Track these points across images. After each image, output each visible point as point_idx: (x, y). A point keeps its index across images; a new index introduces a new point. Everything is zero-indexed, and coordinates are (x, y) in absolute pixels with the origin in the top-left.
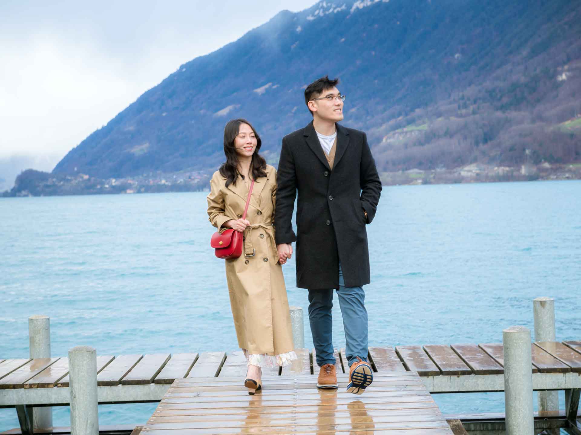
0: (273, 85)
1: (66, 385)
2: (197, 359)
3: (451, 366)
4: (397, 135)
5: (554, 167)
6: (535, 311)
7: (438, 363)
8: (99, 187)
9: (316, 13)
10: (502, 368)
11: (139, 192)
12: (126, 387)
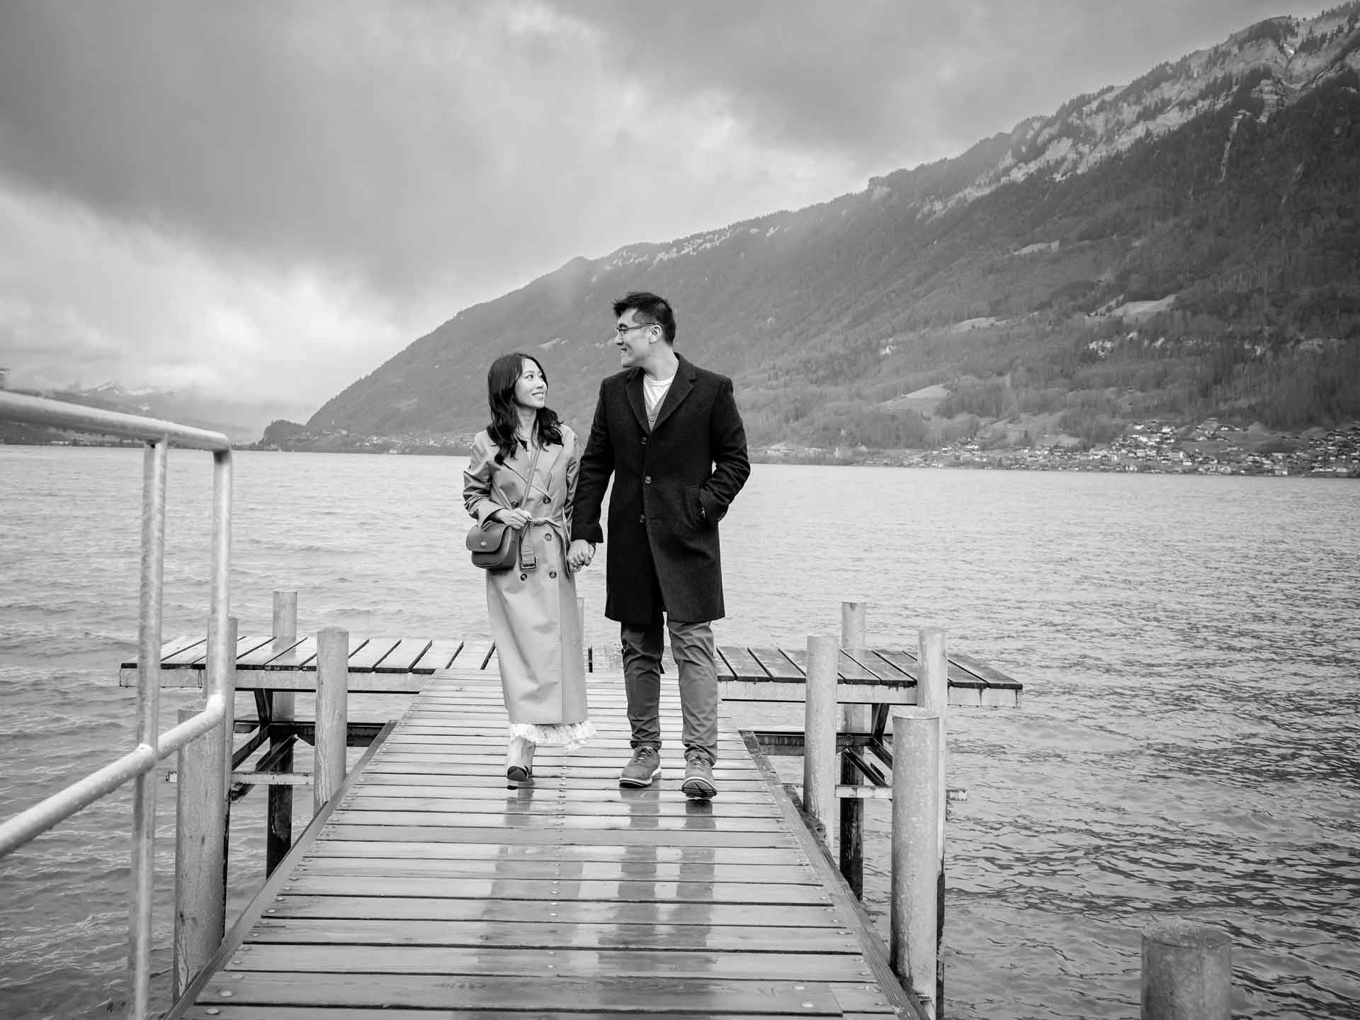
0: (562, 340)
1: (313, 669)
2: (461, 648)
3: (747, 671)
5: (872, 451)
6: (844, 614)
7: (733, 667)
8: (358, 444)
9: (615, 262)
10: (803, 677)
11: (403, 453)
12: (380, 675)
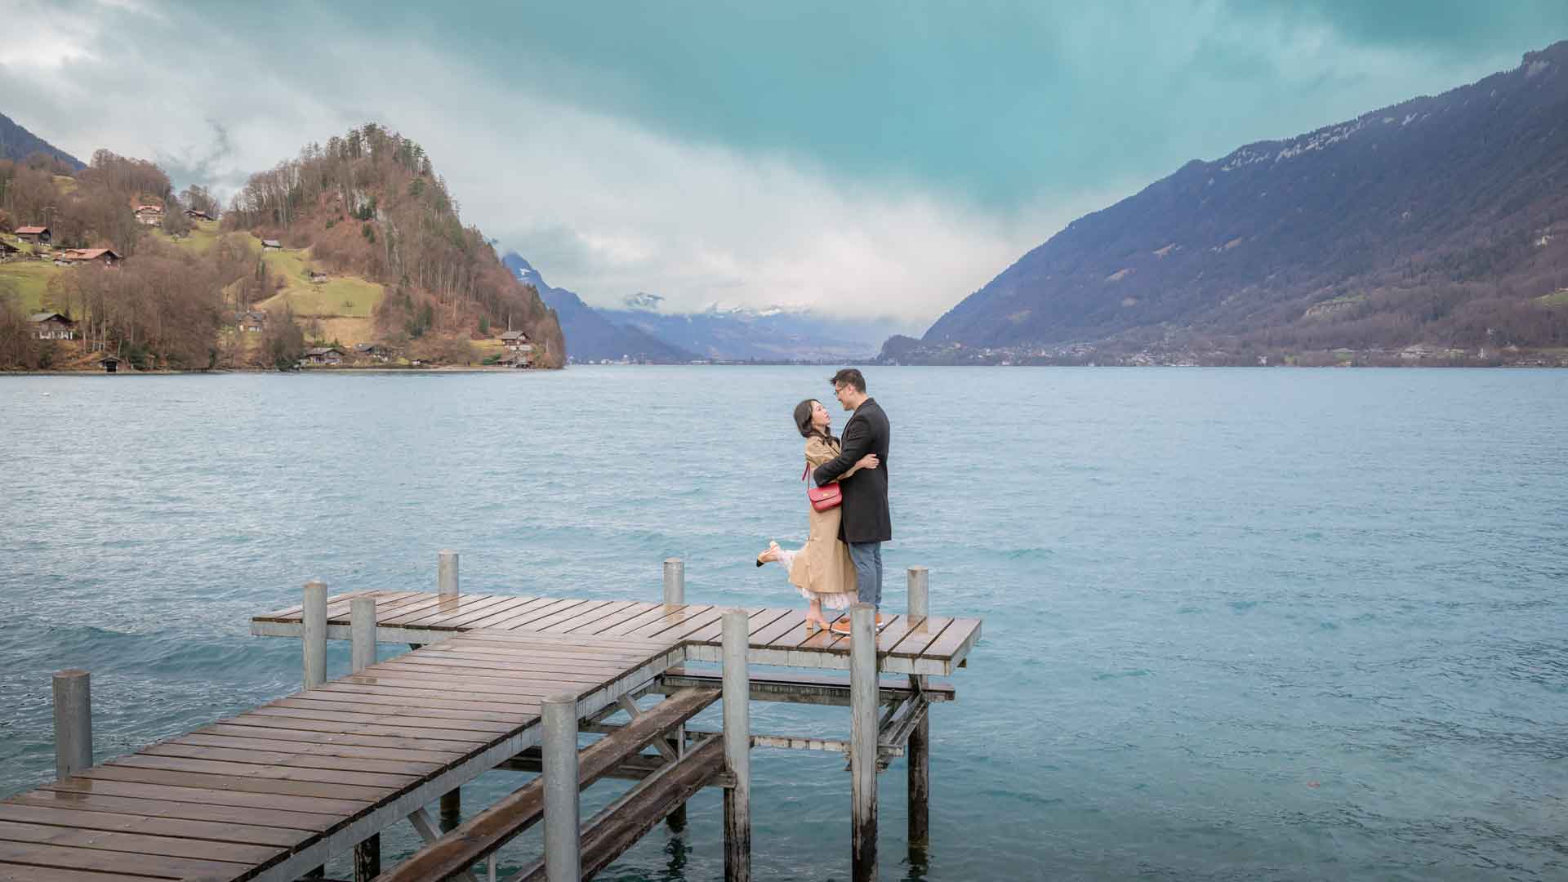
0: (1176, 246)
4: (1323, 308)
5: (1523, 351)
8: (971, 357)
9: (1233, 163)
